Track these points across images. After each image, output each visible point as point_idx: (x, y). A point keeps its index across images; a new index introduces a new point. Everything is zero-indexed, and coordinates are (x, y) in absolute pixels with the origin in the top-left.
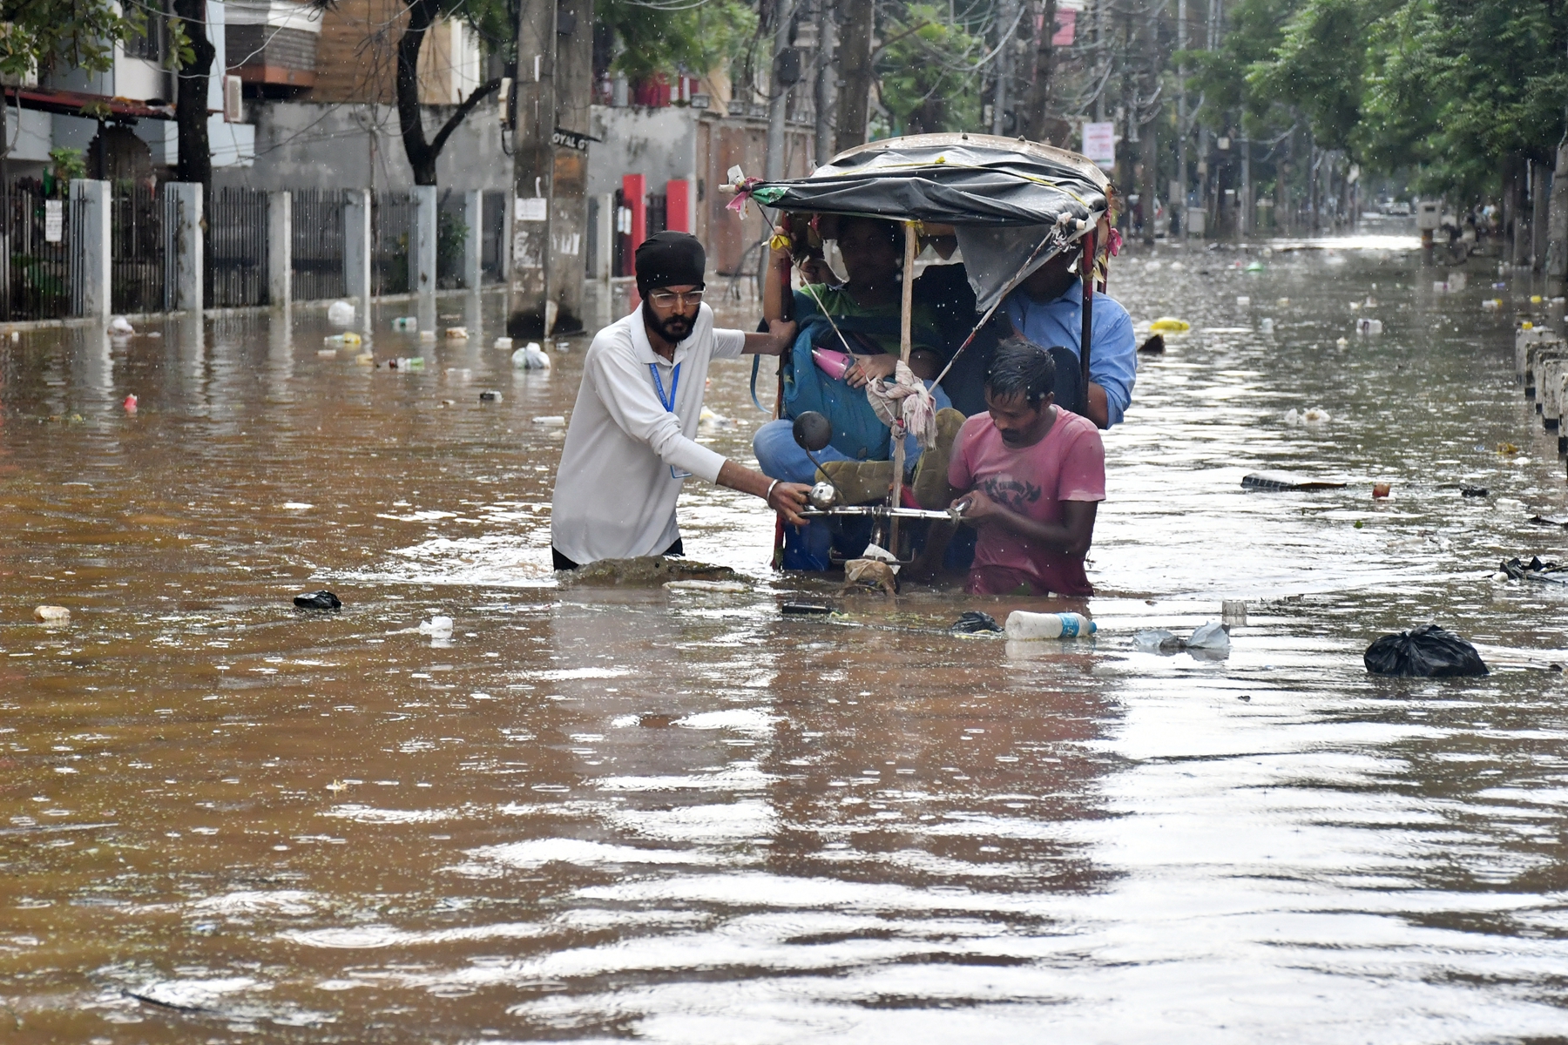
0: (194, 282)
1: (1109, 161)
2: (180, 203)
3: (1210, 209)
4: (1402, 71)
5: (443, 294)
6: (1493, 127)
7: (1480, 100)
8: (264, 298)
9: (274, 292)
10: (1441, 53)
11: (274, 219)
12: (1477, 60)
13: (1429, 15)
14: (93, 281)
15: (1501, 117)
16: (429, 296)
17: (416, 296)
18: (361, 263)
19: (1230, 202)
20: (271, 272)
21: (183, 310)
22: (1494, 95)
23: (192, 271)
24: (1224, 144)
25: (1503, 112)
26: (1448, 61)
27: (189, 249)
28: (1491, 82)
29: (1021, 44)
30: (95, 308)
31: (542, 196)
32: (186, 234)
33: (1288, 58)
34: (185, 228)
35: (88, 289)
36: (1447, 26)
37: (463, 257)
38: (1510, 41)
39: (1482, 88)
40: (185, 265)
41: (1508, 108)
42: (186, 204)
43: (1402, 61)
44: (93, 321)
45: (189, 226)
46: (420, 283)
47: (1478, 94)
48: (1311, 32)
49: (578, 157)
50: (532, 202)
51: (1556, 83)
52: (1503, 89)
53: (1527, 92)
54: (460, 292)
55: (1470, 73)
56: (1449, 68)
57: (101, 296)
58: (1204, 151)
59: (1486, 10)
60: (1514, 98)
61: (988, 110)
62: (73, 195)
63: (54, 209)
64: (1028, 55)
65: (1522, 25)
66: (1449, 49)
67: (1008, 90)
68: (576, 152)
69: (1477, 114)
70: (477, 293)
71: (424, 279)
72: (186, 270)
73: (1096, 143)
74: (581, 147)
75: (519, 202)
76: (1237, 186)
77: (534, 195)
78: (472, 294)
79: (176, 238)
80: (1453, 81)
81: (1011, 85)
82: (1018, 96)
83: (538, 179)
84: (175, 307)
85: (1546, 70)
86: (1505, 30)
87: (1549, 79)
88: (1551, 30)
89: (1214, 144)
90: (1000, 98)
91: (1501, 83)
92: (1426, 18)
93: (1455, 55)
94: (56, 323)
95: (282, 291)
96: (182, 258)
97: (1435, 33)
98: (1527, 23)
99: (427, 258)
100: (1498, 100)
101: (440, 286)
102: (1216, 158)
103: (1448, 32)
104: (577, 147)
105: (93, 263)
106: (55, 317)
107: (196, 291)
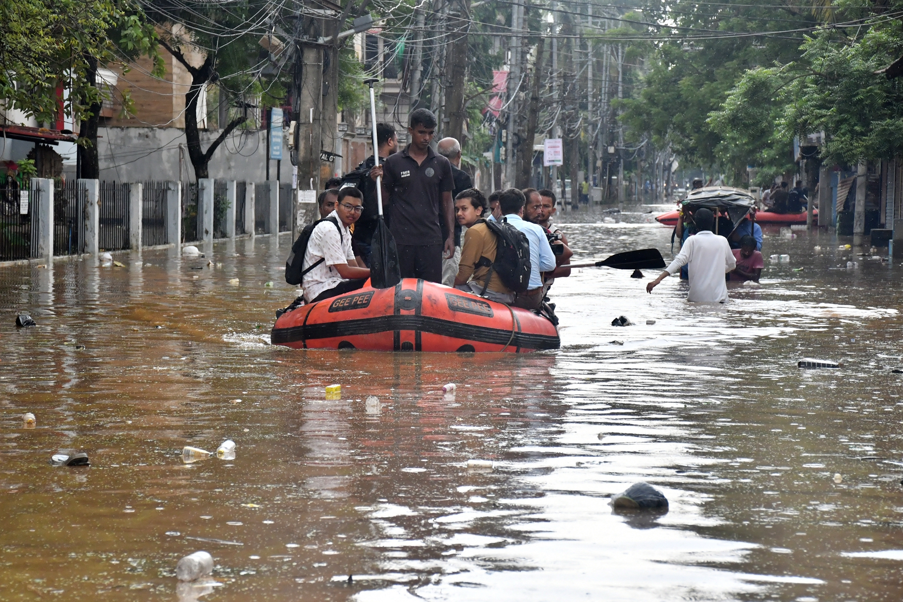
0: (94, 237)
1: (560, 161)
2: (86, 191)
3: (604, 187)
4: (796, 117)
5: (216, 241)
6: (852, 150)
7: (844, 134)
8: (127, 245)
9: (133, 241)
10: (820, 107)
11: (133, 200)
12: (840, 111)
13: (811, 85)
14: (44, 237)
15: (856, 144)
16: (209, 243)
17: (203, 242)
18: (176, 224)
19: (614, 183)
20: (131, 229)
21: (88, 253)
22: (852, 132)
23: (93, 231)
24: (611, 150)
25: (857, 142)
26: (824, 112)
27: (91, 218)
28: (849, 124)
29: (522, 94)
30: (45, 253)
31: (314, 189)
32: (89, 209)
33: (730, 110)
34: (89, 205)
35: (41, 242)
36: (821, 91)
37: (226, 220)
38: (861, 101)
39: (844, 127)
40: (89, 226)
41: (861, 139)
42: (90, 191)
43: (796, 112)
44: (44, 260)
45: (92, 204)
46: (205, 235)
47: (843, 131)
48: (745, 94)
49: (329, 166)
50: (307, 192)
51: (888, 125)
52: (857, 128)
53: (871, 130)
54: (224, 240)
55: (837, 119)
56: (825, 116)
57: (48, 245)
58: (599, 154)
59: (846, 83)
60: (863, 134)
61: (504, 132)
62: (34, 188)
63: (24, 195)
64: (525, 101)
65: (868, 92)
66: (824, 105)
67: (515, 121)
68: (328, 163)
69: (842, 142)
70: (234, 240)
71: (207, 232)
72: (89, 229)
73: (552, 150)
74: (331, 160)
75: (300, 193)
76: (617, 173)
77: (309, 189)
78: (231, 241)
79: (84, 212)
80: (827, 124)
81: (517, 119)
82: (520, 125)
83: (312, 179)
84: (83, 251)
85: (882, 118)
86: (858, 94)
87: (884, 123)
88: (885, 95)
89: (605, 151)
90: (511, 126)
91: (856, 125)
92: (808, 87)
93: (829, 108)
94: (25, 262)
95: (137, 240)
96: (87, 222)
97: (816, 95)
98: (871, 90)
99: (208, 220)
100: (854, 134)
101: (214, 237)
102: (607, 157)
103: (823, 95)
104: (328, 160)
105: (44, 226)
106: (25, 258)
107: (94, 240)
